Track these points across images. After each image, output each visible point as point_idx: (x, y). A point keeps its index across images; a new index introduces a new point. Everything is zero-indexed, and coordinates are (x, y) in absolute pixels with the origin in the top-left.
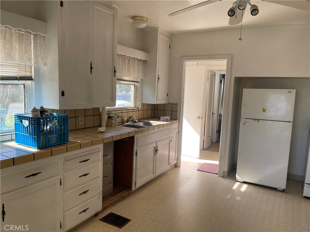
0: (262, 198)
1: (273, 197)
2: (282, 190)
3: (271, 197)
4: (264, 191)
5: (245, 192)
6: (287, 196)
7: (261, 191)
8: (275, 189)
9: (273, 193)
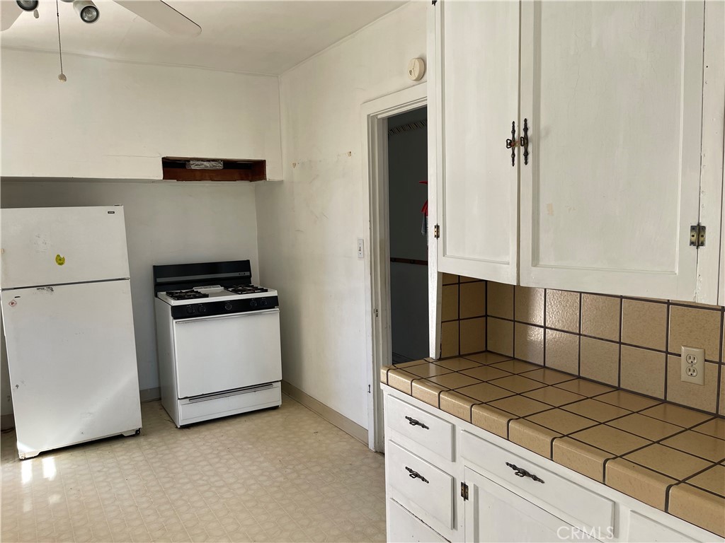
0: (105, 470)
1: (125, 457)
2: (134, 433)
3: (121, 458)
4: (99, 452)
5: (60, 476)
6: (150, 440)
7: (92, 455)
8: (119, 438)
9: (118, 447)
